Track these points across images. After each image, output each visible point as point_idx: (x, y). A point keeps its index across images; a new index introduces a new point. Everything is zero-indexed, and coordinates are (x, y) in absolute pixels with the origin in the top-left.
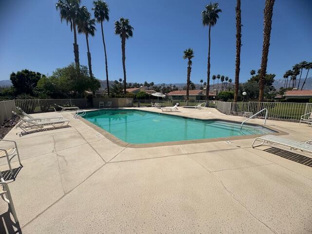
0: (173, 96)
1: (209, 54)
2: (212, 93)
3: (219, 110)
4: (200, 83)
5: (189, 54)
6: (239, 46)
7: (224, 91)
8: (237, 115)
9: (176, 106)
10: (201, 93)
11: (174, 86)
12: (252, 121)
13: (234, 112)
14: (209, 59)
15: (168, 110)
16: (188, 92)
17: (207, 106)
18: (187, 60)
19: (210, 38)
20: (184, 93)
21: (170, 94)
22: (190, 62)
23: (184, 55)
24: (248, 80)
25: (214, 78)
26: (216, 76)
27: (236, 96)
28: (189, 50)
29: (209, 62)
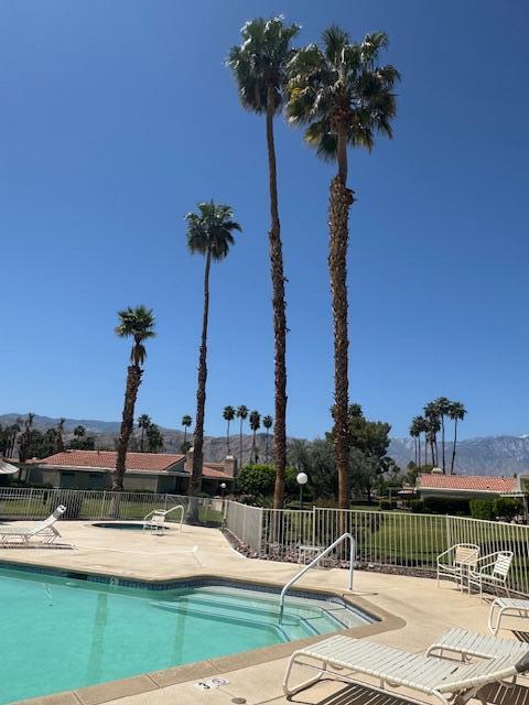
0: (65, 473)
1: (204, 336)
2: (222, 470)
3: (231, 538)
4: (182, 428)
5: (137, 324)
6: (281, 331)
7: (261, 464)
8: (281, 556)
9: (52, 519)
10: (179, 466)
11: (79, 431)
12: (320, 580)
13: (275, 546)
14: (204, 350)
16: (121, 461)
17: (193, 520)
18: (130, 341)
19: (207, 289)
20: (103, 462)
22: (139, 352)
23: (119, 323)
24: (327, 434)
25: (229, 414)
26: (236, 409)
27: (280, 486)
28: (140, 312)
29: (203, 361)
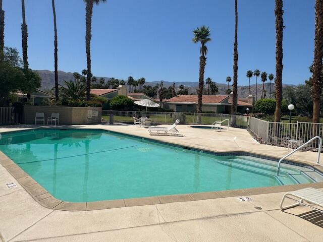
0: (178, 105)
1: (236, 37)
2: (246, 102)
3: (252, 133)
4: (227, 83)
5: (202, 36)
6: (280, 28)
7: (268, 98)
8: (278, 144)
10: (226, 100)
11: (182, 87)
12: (299, 156)
13: (275, 138)
14: (236, 44)
15: (161, 132)
16: (200, 100)
17: (234, 125)
18: (199, 44)
19: (236, 11)
20: (192, 100)
21: (173, 101)
22: (204, 49)
23: (194, 36)
24: (306, 81)
25: (250, 75)
26: (253, 71)
28: (203, 29)
29: (236, 50)
